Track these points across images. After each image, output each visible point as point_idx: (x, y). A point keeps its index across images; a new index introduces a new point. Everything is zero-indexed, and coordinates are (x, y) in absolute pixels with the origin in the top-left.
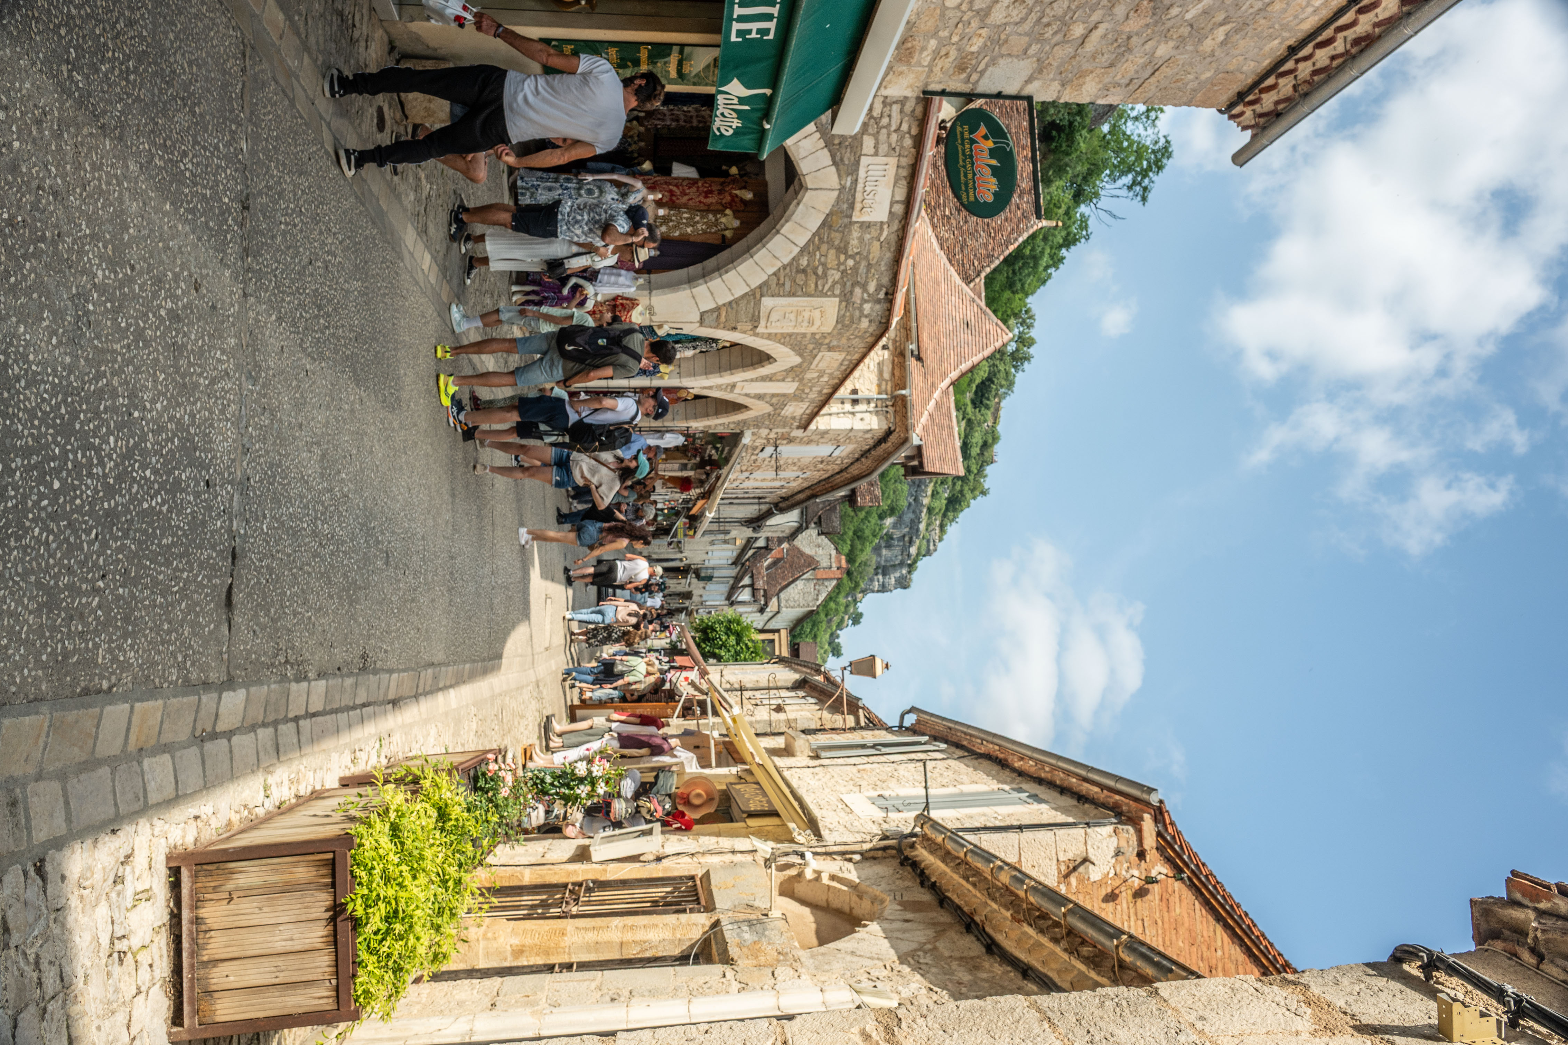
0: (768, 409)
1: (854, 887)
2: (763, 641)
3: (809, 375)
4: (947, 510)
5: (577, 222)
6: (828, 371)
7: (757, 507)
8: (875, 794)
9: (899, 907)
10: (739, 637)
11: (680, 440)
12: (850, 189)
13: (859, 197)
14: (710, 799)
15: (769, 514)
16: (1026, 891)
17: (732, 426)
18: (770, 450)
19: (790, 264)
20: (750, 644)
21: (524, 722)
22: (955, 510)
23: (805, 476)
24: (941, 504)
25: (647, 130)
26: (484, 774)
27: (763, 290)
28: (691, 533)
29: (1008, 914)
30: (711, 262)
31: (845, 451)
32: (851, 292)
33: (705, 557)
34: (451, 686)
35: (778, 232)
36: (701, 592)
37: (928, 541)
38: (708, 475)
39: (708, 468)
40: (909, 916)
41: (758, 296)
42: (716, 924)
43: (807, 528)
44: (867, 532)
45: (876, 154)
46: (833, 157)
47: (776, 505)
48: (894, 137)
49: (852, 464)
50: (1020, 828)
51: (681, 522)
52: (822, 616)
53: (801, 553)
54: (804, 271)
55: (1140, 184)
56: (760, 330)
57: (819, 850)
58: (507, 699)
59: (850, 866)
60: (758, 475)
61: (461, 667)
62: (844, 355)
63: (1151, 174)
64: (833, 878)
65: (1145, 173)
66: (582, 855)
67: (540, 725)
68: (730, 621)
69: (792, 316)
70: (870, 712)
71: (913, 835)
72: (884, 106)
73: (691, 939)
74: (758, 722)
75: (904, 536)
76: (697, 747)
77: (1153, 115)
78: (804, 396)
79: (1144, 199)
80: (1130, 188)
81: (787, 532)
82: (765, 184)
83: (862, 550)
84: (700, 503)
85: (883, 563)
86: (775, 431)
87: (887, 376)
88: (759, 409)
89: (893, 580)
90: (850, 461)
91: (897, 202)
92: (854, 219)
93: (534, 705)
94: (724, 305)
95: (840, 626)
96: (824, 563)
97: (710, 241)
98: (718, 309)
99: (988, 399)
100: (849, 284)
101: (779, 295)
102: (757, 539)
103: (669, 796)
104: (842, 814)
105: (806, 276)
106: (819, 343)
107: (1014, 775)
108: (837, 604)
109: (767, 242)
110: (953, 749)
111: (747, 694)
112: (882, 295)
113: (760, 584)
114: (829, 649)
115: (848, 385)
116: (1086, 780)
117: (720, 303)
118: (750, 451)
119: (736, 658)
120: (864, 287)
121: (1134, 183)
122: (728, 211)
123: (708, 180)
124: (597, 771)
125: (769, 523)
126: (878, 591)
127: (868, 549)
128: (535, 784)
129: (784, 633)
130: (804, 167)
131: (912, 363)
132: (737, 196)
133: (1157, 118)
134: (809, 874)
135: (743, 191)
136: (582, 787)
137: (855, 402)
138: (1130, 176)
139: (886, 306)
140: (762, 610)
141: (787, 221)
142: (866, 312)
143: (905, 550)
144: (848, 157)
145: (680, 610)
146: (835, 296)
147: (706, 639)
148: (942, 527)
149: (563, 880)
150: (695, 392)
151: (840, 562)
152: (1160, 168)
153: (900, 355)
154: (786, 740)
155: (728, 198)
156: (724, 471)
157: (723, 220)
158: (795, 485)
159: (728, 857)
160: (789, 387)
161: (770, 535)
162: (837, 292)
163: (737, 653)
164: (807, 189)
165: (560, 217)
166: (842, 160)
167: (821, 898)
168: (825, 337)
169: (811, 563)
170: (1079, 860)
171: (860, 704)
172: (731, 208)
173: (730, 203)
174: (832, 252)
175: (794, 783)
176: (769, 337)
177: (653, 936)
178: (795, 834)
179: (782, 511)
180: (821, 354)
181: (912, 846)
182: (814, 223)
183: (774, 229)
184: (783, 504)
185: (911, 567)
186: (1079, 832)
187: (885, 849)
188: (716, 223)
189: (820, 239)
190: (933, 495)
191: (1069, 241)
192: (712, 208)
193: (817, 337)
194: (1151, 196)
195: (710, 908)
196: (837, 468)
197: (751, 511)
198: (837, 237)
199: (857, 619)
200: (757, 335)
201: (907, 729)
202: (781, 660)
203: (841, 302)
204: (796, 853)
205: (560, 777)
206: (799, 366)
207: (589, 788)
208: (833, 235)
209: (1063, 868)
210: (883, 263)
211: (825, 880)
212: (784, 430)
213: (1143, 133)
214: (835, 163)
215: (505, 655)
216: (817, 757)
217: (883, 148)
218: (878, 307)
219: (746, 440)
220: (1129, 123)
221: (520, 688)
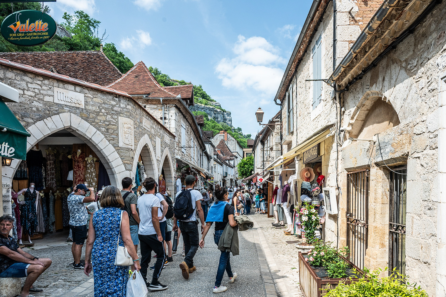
0: (167, 148)
1: (358, 108)
2: (247, 156)
3: (153, 132)
4: (206, 99)
5: (80, 218)
6: (151, 125)
7: (204, 157)
8: (311, 107)
9: (375, 85)
10: (245, 164)
11: (179, 180)
12: (70, 108)
13: (73, 105)
14: (308, 170)
15: (206, 153)
16: (390, 7)
17: (174, 162)
18: (183, 150)
19: (104, 135)
20: (248, 160)
21: (276, 235)
22: (206, 96)
23: (193, 139)
24: (204, 101)
25: (58, 189)
26: (314, 262)
27: (116, 146)
28: (212, 178)
29: (395, 22)
30: (106, 166)
31: (183, 123)
32: (116, 111)
33: (220, 174)
34: (268, 266)
35: (91, 139)
36: (230, 176)
37: (216, 105)
38: (192, 171)
39: (190, 171)
40: (381, 79)
41: (118, 148)
42: (377, 164)
43: (211, 142)
44: (213, 124)
45: (53, 96)
46: (55, 114)
47: (203, 150)
48: (44, 87)
49: (188, 122)
50: (335, 40)
51: (208, 181)
52: (238, 139)
53: (219, 145)
54: (107, 129)
55: (93, 24)
56: (133, 148)
57: (339, 125)
58: (269, 241)
59: (347, 112)
60: (192, 155)
61: (260, 262)
62: (143, 118)
63: (89, 19)
64: (352, 118)
65: (89, 22)
66: (335, 217)
67: (276, 228)
68: (240, 167)
69: (127, 135)
70: (275, 117)
71: (335, 87)
72: (29, 90)
73: (383, 175)
74: (276, 155)
75: (214, 113)
76: (286, 175)
77: (67, 17)
78: (162, 135)
79: (99, 22)
80: (95, 27)
81: (212, 148)
82: (75, 145)
83: (218, 126)
84: (202, 175)
85: (222, 120)
86: (176, 147)
87: (155, 106)
88: (167, 152)
89: (228, 117)
90: (187, 123)
91: (75, 89)
92: (84, 108)
93: (270, 230)
94: (122, 161)
95: (242, 135)
96: (222, 138)
97: (98, 167)
98: (124, 164)
99: (170, 83)
100: (112, 112)
101: (118, 140)
102: (214, 158)
103: (311, 185)
104: (321, 118)
105: (109, 129)
106: (138, 126)
107: (306, 54)
108: (235, 135)
109: (95, 143)
110: (292, 82)
111: (265, 160)
112: (117, 99)
113: (228, 158)
114: (249, 138)
115: (159, 120)
116: (312, 20)
117: (122, 163)
118: (183, 157)
119: (252, 165)
120: (114, 106)
121: (93, 26)
122: (86, 159)
123: (74, 166)
124: (306, 212)
125: (209, 154)
126: (231, 122)
127: (218, 124)
128: (310, 236)
129: (244, 150)
130: (60, 126)
131: (150, 97)
132: (79, 156)
133: (69, 16)
134: (350, 128)
135: (77, 153)
136: (313, 218)
137: (165, 118)
138: (90, 27)
139: (121, 98)
140: (237, 158)
141: (86, 135)
142: (125, 106)
143: (218, 113)
144: (55, 108)
145: (236, 183)
146: (118, 118)
147: (246, 174)
148: (211, 101)
149: (345, 225)
150: (160, 174)
151: (222, 133)
152: (87, 16)
153: (147, 101)
154: (285, 144)
155: (80, 159)
156: (191, 166)
157: (89, 161)
158: (196, 143)
159: (339, 161)
160: (158, 140)
161: (213, 154)
162: (116, 117)
163: (251, 164)
164: (71, 126)
165: (78, 225)
166: (56, 111)
167: (360, 123)
168: (136, 124)
169: (222, 142)
170: (350, 15)
171: (271, 120)
172: (85, 158)
173: (83, 159)
174: (98, 117)
175: (304, 139)
176: (136, 145)
177: (380, 191)
178: (331, 135)
179: (205, 149)
180: (144, 126)
181: (339, 86)
182: (86, 124)
183: (89, 141)
184: (203, 148)
185: (224, 111)
186: (338, 15)
187: (340, 98)
188: (91, 164)
189: (93, 122)
190: (201, 103)
191: (114, 50)
192: (85, 165)
193: (136, 127)
194: (97, 20)
195: (368, 167)
196: (190, 128)
197: (205, 159)
198: (92, 115)
199: (240, 129)
200: (135, 150)
201: (282, 102)
202: (254, 150)
203: (120, 116)
204: (339, 134)
205: (307, 227)
206: (149, 135)
207: (313, 216)
208: (91, 117)
209: (352, 23)
210: (103, 97)
211: (352, 121)
212: (176, 144)
213: (74, 21)
214: (58, 114)
215: (254, 242)
216: (292, 133)
217: (50, 92)
218: (122, 101)
219: (179, 157)
220: (71, 26)
221: (265, 236)
